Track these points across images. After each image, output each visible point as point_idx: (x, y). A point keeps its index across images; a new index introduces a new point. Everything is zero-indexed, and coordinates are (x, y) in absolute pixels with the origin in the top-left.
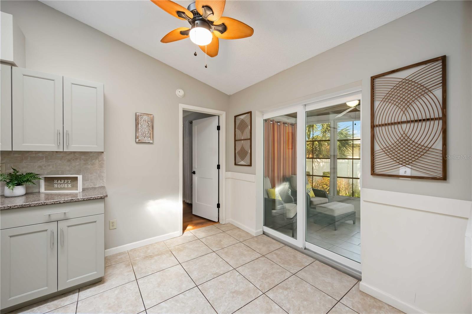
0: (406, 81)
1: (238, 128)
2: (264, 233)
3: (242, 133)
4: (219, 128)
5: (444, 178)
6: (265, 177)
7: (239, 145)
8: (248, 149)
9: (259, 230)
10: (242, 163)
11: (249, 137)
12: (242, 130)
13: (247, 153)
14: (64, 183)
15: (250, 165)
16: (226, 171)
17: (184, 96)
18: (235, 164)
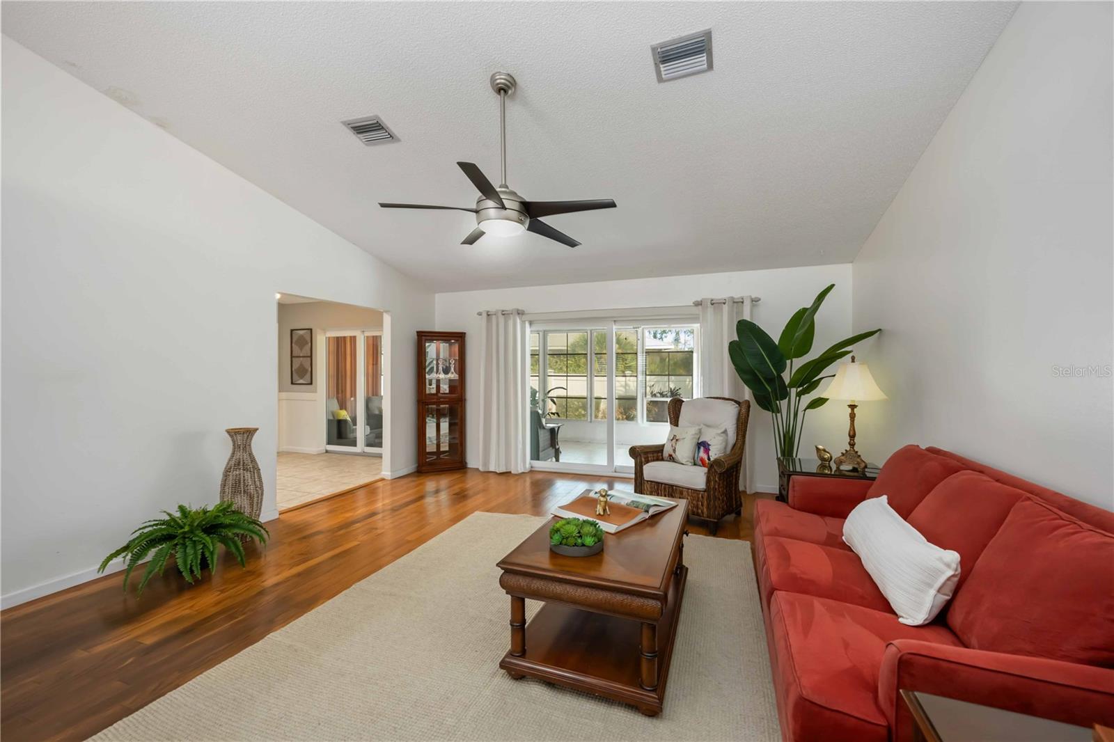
1: (296, 344)
2: (327, 452)
3: (301, 349)
6: (328, 397)
7: (297, 363)
8: (308, 366)
9: (321, 449)
10: (301, 381)
11: (309, 355)
12: (302, 346)
13: (307, 371)
15: (311, 384)
16: (280, 391)
18: (292, 383)
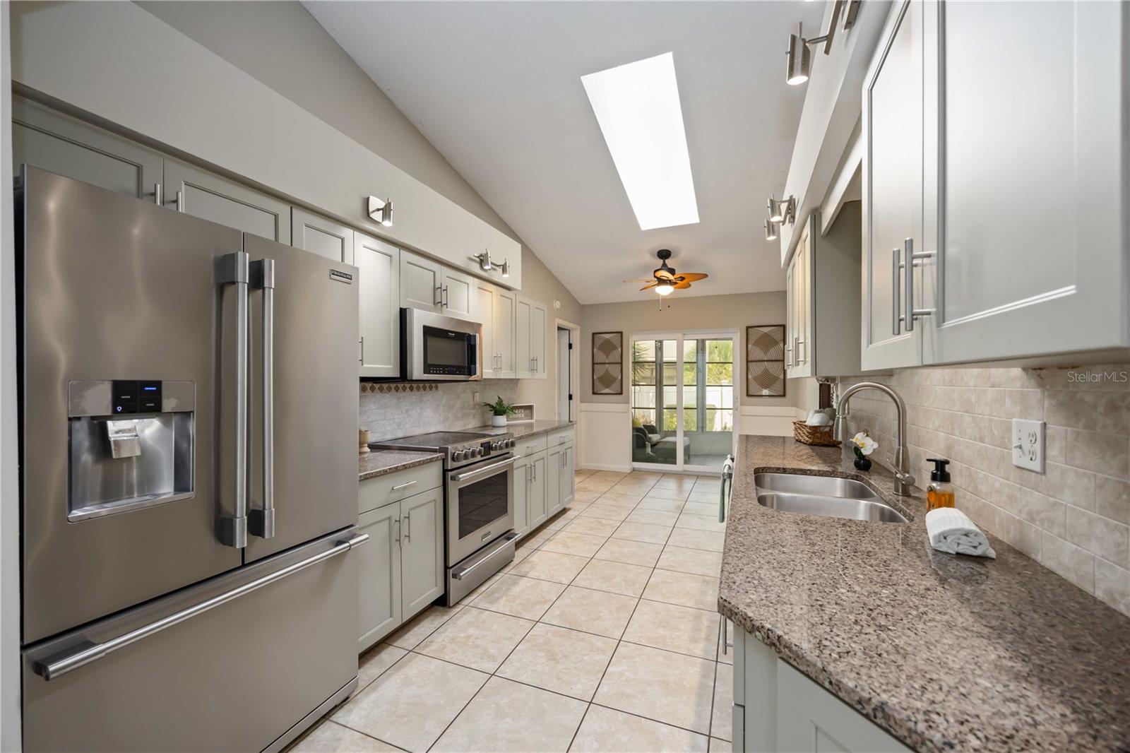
0: (766, 335)
4: (570, 346)
5: (784, 395)
14: (518, 413)
17: (558, 309)
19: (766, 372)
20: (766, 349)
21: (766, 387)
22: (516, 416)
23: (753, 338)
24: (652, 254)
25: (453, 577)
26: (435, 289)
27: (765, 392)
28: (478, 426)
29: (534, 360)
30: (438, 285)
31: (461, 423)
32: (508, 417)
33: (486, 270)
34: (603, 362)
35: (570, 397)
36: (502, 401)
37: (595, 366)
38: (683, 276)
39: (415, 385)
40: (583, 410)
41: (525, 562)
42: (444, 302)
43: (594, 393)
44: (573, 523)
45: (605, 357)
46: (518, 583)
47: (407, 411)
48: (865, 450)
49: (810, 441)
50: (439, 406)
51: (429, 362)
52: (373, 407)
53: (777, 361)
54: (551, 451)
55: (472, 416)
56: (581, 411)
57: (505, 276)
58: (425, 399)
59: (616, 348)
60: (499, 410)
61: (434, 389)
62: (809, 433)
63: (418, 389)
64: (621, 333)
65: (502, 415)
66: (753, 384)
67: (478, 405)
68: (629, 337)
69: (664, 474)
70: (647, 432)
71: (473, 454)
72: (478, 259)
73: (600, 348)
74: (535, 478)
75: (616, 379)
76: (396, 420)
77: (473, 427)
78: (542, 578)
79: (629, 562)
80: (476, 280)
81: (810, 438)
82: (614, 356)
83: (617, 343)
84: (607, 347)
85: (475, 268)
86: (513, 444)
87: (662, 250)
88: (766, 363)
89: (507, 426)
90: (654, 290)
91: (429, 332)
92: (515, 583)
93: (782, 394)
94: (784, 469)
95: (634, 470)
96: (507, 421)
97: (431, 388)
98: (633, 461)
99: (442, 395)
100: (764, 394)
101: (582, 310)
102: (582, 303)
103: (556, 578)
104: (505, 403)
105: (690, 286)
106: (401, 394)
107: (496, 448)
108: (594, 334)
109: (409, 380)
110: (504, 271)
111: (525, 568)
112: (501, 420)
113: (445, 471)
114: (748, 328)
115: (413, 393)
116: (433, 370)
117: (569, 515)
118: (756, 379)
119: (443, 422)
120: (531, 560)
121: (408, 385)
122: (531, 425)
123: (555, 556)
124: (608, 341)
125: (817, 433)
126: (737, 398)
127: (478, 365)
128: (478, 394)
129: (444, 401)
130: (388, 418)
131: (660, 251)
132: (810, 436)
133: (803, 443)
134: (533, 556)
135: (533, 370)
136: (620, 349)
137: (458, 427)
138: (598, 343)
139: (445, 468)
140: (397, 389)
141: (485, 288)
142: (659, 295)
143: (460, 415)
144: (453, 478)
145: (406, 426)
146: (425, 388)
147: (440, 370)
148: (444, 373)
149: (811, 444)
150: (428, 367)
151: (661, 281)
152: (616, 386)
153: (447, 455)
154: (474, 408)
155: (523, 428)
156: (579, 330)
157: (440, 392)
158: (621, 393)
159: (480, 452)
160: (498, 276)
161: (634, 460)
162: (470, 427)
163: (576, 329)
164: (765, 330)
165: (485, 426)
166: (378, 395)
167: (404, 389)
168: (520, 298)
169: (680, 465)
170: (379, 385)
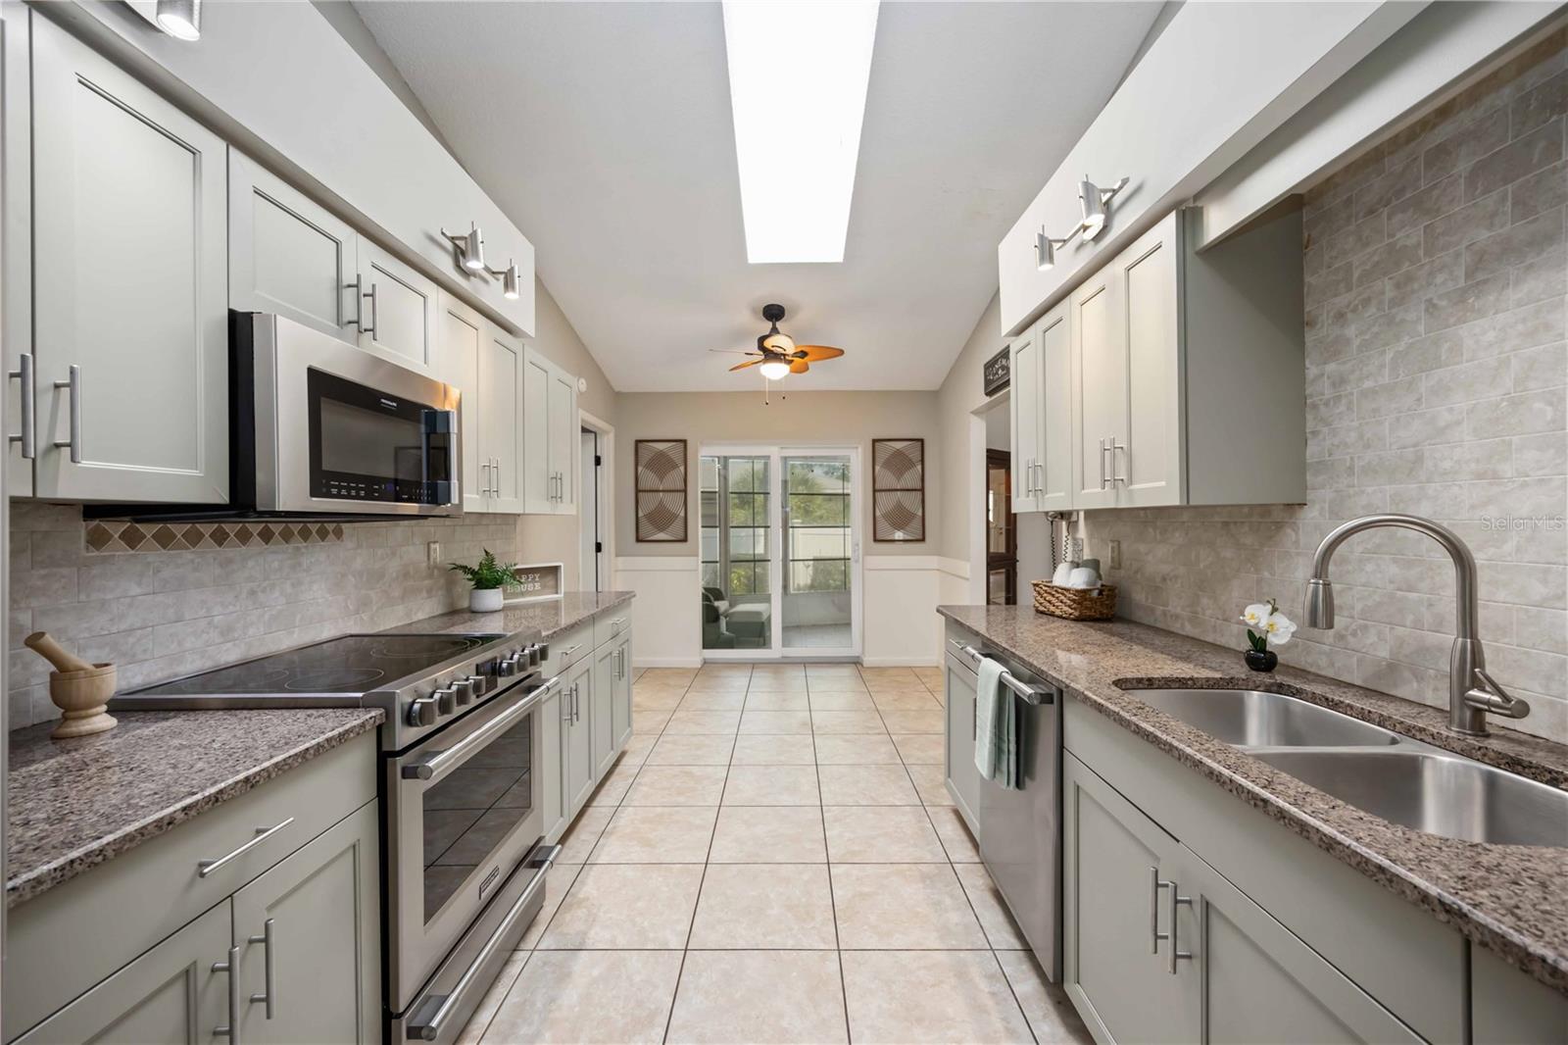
0: (899, 452)
4: (598, 461)
5: (923, 540)
10: (661, 536)
14: (527, 582)
16: (616, 556)
17: (583, 392)
19: (899, 506)
20: (899, 473)
21: (899, 527)
22: (523, 588)
23: (881, 457)
24: (754, 311)
25: (409, 1037)
26: (339, 287)
27: (899, 535)
28: (439, 612)
29: (557, 478)
30: (348, 277)
31: (400, 609)
32: (504, 591)
33: (466, 274)
34: (655, 488)
35: (598, 547)
36: (493, 560)
37: (640, 494)
38: (804, 349)
39: (277, 528)
40: (620, 568)
41: (571, 905)
42: (366, 323)
43: (638, 540)
44: (639, 784)
45: (657, 481)
46: (569, 975)
47: (253, 593)
48: (1276, 635)
49: (1077, 614)
50: (344, 575)
51: (326, 466)
52: (135, 590)
53: (912, 490)
54: (600, 652)
55: (424, 594)
56: (616, 571)
57: (511, 296)
58: (305, 561)
59: (675, 466)
60: (486, 578)
61: (331, 536)
62: (1074, 601)
63: (287, 537)
64: (684, 442)
65: (494, 587)
66: (882, 524)
67: (439, 569)
68: (697, 451)
69: (754, 665)
70: (712, 598)
71: (462, 695)
72: (449, 245)
73: (648, 466)
74: (577, 714)
75: (676, 516)
76: (216, 619)
77: (427, 617)
78: (622, 943)
79: (779, 858)
80: (444, 295)
81: (1075, 609)
82: (673, 479)
83: (677, 457)
84: (661, 464)
85: (444, 265)
86: (543, 654)
87: (773, 305)
88: (899, 493)
89: (505, 609)
90: (759, 370)
91: (323, 386)
92: (563, 976)
93: (920, 537)
94: (1149, 680)
95: (705, 662)
96: (505, 599)
97: (323, 535)
98: (704, 648)
99: (354, 551)
100: (897, 538)
101: (618, 401)
102: (617, 390)
103: (651, 935)
104: (500, 564)
105: (807, 369)
106: (232, 551)
107: (510, 670)
108: (638, 442)
109: (262, 514)
110: (509, 284)
111: (573, 923)
112: (493, 598)
113: (384, 758)
114: (875, 441)
115: (271, 547)
116: (340, 488)
117: (629, 764)
118: (887, 516)
119: (357, 612)
120: (581, 896)
121: (255, 529)
122: (555, 606)
123: (630, 873)
124: (661, 454)
125: (1086, 600)
126: (857, 545)
127: (454, 481)
128: (437, 546)
129: (358, 564)
130: (187, 617)
131: (766, 307)
132: (1075, 606)
133: (1058, 617)
134: (583, 883)
135: (556, 497)
136: (682, 468)
137: (391, 619)
138: (645, 457)
139: (386, 748)
140: (220, 538)
141: (465, 318)
142: (764, 377)
143: (396, 593)
144: (409, 773)
145: (251, 631)
146: (305, 535)
147: (358, 490)
148: (369, 497)
149: (1077, 620)
150: (321, 481)
151: (771, 355)
152: (676, 529)
153: (389, 714)
154: (431, 576)
155: (538, 611)
156: (612, 436)
157: (348, 543)
158: (685, 540)
159: (477, 687)
160: (492, 295)
161: (705, 646)
162: (421, 616)
163: (607, 433)
164: (899, 445)
165: (453, 613)
166: (154, 555)
167: (244, 537)
168: (531, 354)
169: (776, 649)
170: (156, 528)
